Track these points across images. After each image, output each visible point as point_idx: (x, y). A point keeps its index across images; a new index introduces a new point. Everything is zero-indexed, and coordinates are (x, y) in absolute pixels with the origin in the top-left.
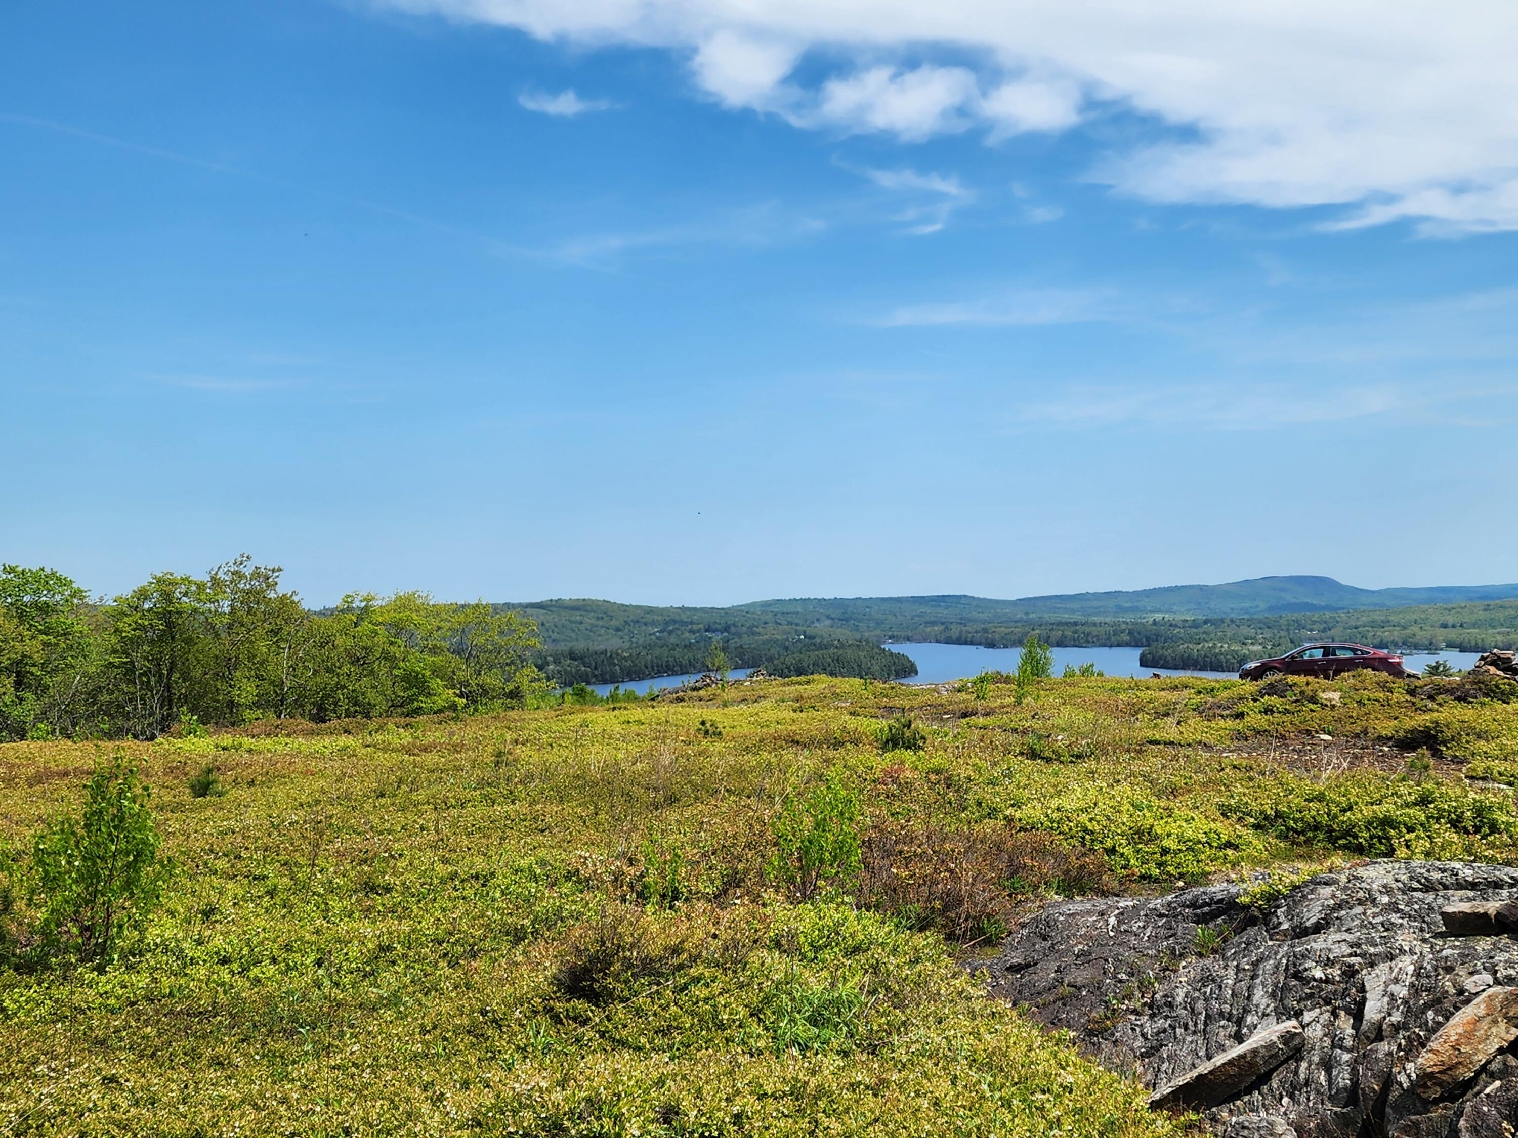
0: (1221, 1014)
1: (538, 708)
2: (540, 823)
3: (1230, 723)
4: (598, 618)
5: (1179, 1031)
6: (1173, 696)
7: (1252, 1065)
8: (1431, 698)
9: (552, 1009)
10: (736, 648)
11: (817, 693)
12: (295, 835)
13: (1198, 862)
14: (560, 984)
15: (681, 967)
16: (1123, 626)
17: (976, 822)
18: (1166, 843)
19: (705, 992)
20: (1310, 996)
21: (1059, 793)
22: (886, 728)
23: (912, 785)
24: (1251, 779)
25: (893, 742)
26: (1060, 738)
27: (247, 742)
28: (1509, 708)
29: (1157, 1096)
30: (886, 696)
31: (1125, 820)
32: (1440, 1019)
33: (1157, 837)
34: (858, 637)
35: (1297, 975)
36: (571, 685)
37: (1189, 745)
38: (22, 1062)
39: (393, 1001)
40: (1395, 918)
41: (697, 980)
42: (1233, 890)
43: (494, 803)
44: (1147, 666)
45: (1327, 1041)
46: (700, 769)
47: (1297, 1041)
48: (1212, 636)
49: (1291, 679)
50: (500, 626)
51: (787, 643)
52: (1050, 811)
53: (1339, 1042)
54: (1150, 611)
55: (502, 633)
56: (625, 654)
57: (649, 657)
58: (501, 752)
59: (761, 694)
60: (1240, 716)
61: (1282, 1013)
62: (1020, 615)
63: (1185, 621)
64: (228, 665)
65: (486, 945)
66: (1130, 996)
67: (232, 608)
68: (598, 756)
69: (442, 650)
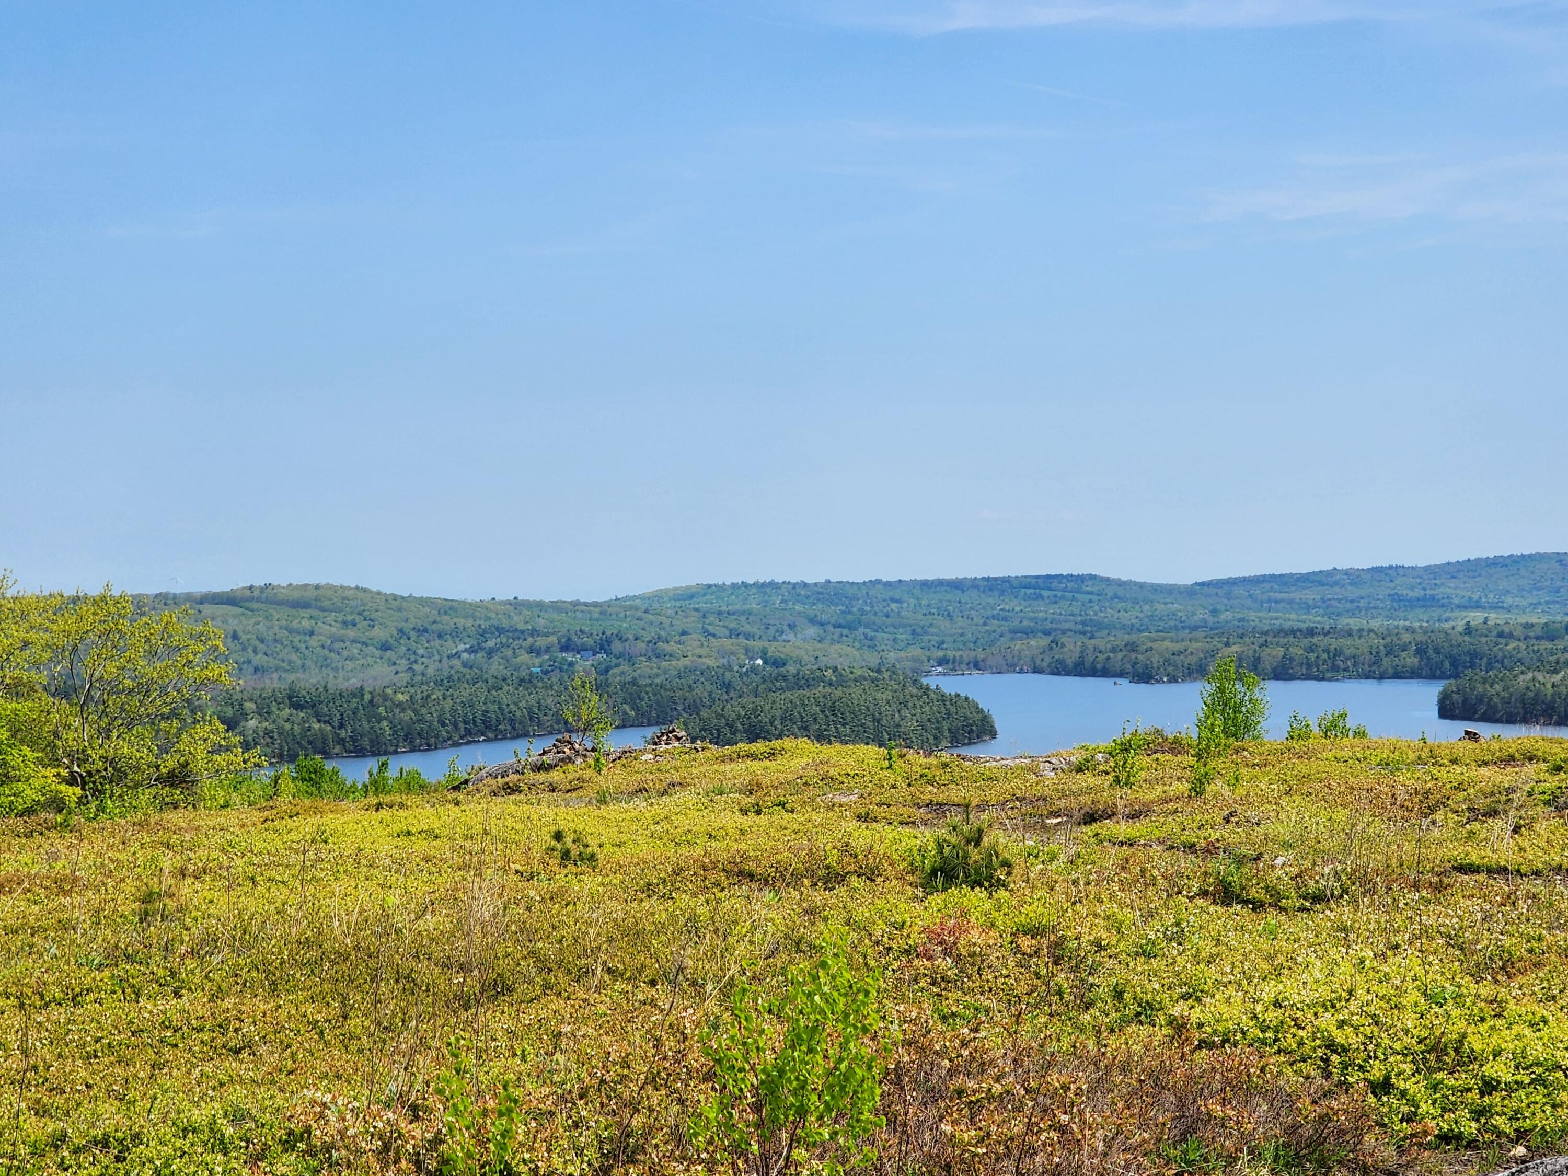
1: (225, 806)
2: (231, 1034)
4: (345, 623)
6: (1505, 777)
10: (623, 685)
11: (790, 777)
13: (1554, 1106)
16: (1407, 637)
17: (1112, 1030)
18: (1489, 1070)
21: (1277, 972)
22: (932, 846)
23: (983, 957)
25: (945, 873)
26: (1279, 861)
30: (931, 782)
31: (1410, 1025)
33: (1473, 1058)
34: (874, 660)
36: (292, 758)
37: (1537, 873)
43: (138, 995)
44: (1453, 717)
46: (554, 928)
50: (148, 640)
51: (728, 675)
52: (1259, 1008)
54: (1458, 607)
55: (152, 654)
56: (401, 697)
57: (448, 704)
58: (151, 894)
59: (676, 778)
62: (1200, 615)
63: (1528, 626)
68: (346, 902)
69: (32, 688)
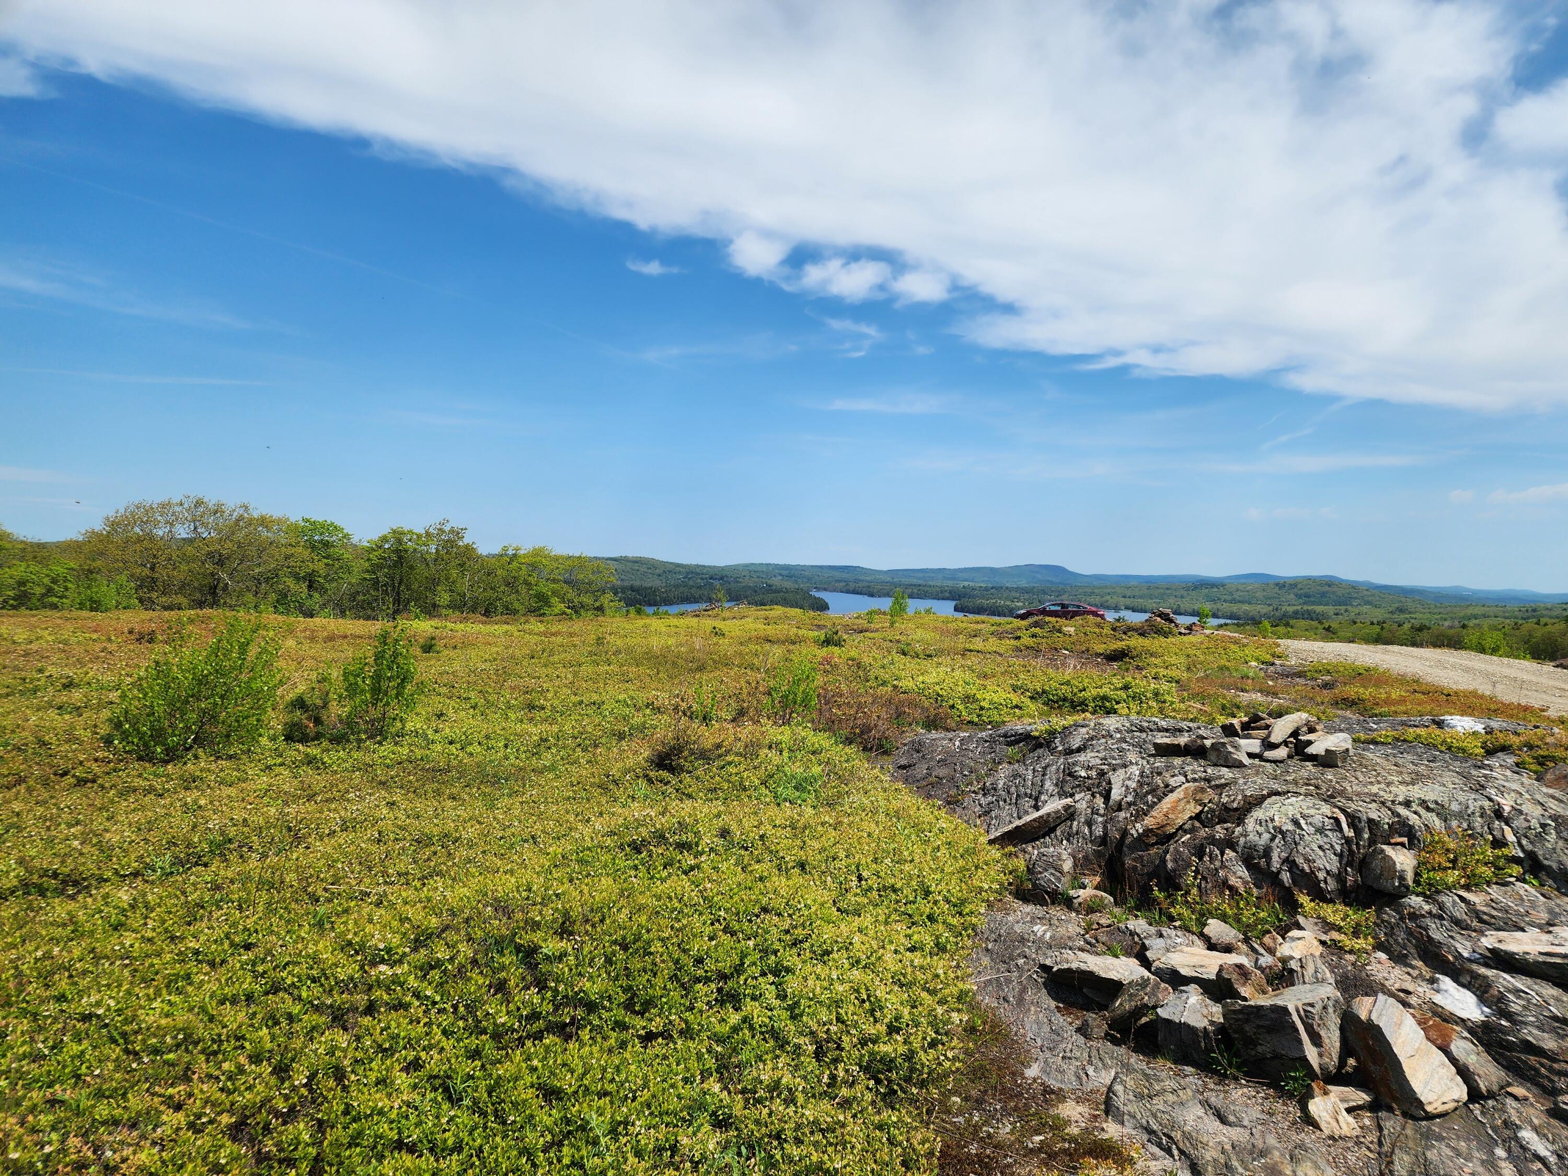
0: (1026, 794)
1: (612, 617)
2: (626, 677)
3: (1013, 642)
4: (648, 568)
5: (1001, 803)
6: (977, 627)
7: (1046, 822)
8: (1125, 633)
9: (647, 776)
10: (728, 589)
11: (776, 616)
12: (485, 677)
13: (1000, 715)
14: (652, 761)
15: (720, 756)
16: (946, 588)
17: (876, 688)
18: (982, 704)
19: (735, 771)
20: (1079, 786)
21: (922, 674)
23: (838, 666)
24: (1029, 671)
25: (827, 642)
26: (917, 646)
27: (450, 625)
28: (1168, 640)
29: (992, 837)
30: (818, 619)
31: (960, 690)
32: (1155, 800)
33: (977, 700)
34: (797, 586)
35: (1070, 774)
36: (632, 605)
37: (990, 653)
38: (339, 791)
39: (552, 768)
40: (1124, 746)
41: (730, 763)
42: (1029, 728)
45: (1089, 811)
46: (716, 652)
47: (1072, 810)
48: (995, 596)
49: (1047, 619)
50: (592, 569)
51: (757, 588)
52: (918, 683)
53: (1095, 812)
54: (962, 580)
55: (593, 573)
56: (663, 590)
57: (677, 592)
59: (745, 614)
60: (1018, 638)
61: (1063, 794)
62: (889, 579)
63: (981, 587)
64: (434, 582)
65: (603, 740)
66: (971, 784)
67: (437, 550)
68: (656, 643)
69: (558, 581)
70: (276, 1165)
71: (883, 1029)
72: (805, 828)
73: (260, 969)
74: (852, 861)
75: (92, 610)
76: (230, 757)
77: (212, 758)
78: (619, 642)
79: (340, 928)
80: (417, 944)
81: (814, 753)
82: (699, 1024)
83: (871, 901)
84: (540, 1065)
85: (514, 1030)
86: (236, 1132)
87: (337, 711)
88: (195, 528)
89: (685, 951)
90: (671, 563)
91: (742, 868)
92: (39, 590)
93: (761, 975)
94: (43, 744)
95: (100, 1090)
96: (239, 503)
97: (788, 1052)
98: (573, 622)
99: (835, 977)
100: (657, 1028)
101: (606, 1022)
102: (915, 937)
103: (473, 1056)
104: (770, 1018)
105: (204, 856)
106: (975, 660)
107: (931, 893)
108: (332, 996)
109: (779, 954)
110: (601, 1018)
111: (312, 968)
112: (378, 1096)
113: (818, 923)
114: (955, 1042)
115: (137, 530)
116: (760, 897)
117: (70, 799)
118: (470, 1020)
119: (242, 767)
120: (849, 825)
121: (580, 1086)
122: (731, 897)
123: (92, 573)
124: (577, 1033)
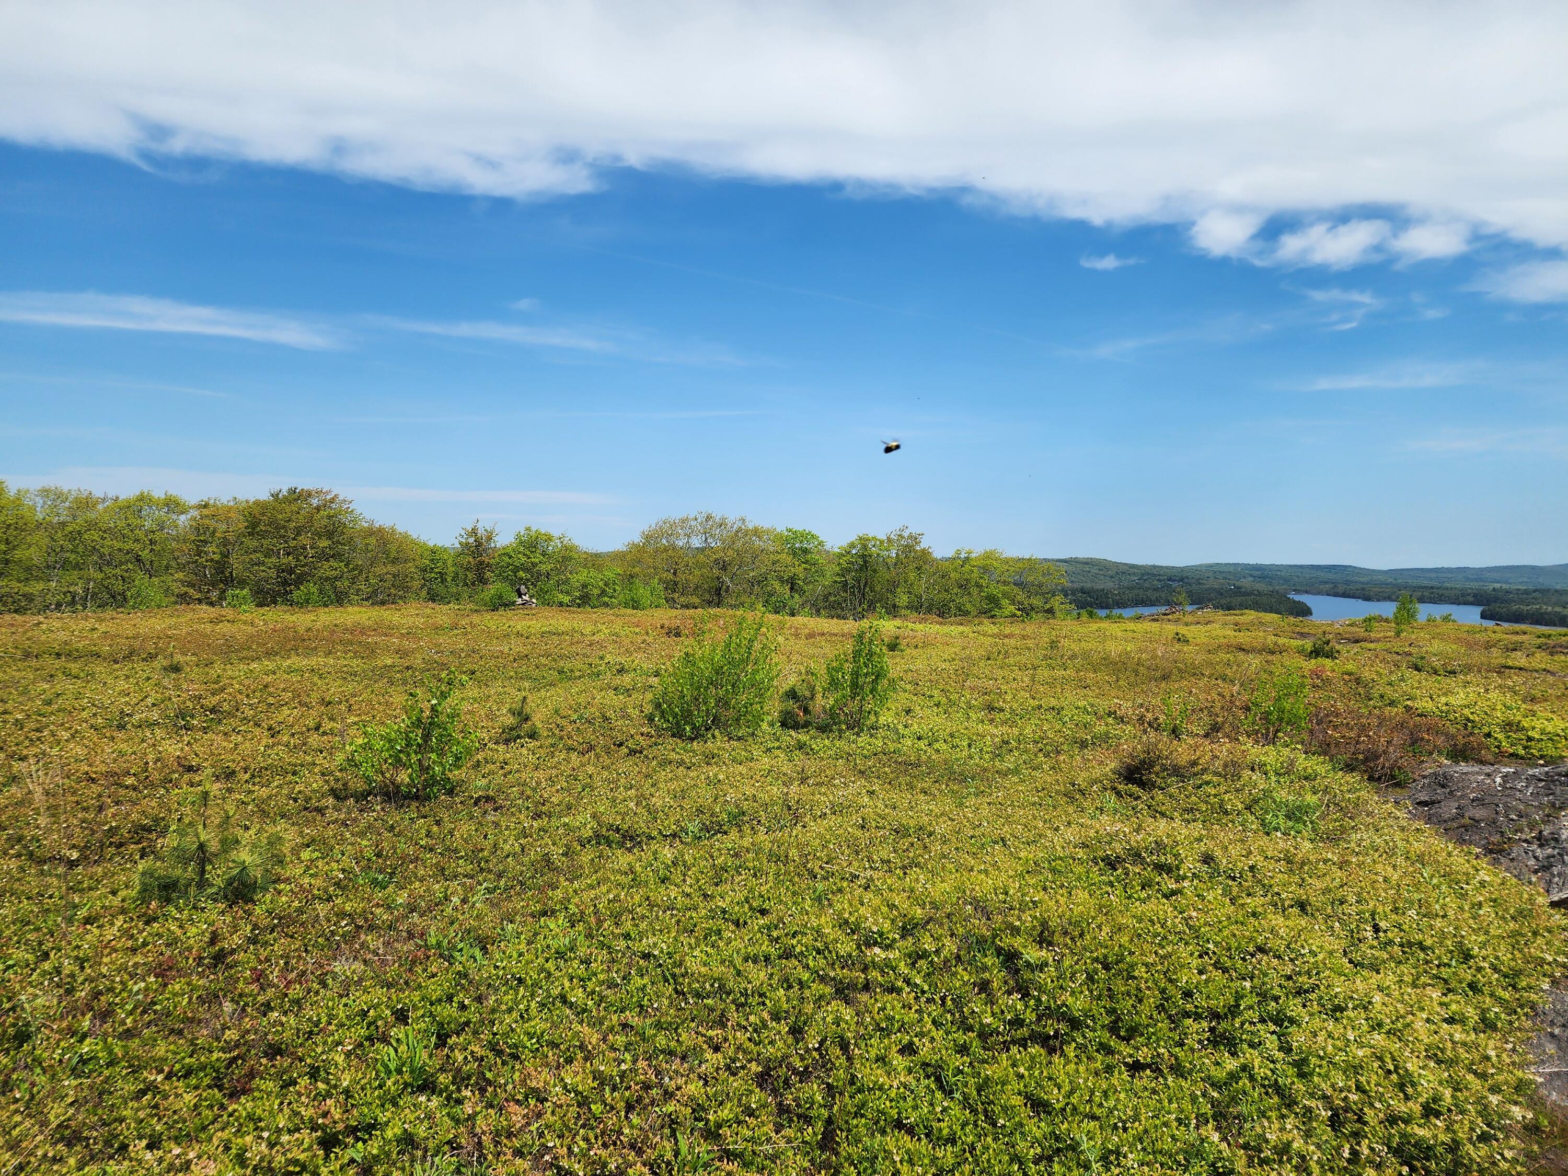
1: (1064, 620)
2: (1084, 683)
4: (1100, 570)
6: (1517, 639)
9: (1115, 788)
10: (1189, 592)
11: (1249, 621)
12: (946, 676)
13: (1556, 748)
14: (1120, 774)
15: (1195, 774)
16: (1470, 591)
18: (1530, 734)
19: (1213, 791)
21: (1444, 694)
23: (1331, 681)
25: (1316, 653)
26: (1434, 659)
27: (910, 625)
29: (1556, 899)
30: (1298, 626)
31: (1499, 716)
33: (1523, 729)
34: (1271, 589)
36: (1084, 608)
37: (1538, 671)
38: (827, 777)
39: (1016, 771)
41: (1207, 783)
43: (1054, 669)
44: (1486, 619)
46: (1181, 661)
48: (1540, 601)
50: (1042, 571)
51: (1223, 590)
52: (1440, 705)
54: (1491, 582)
55: (1044, 574)
56: (1116, 592)
57: (1131, 594)
59: (1211, 619)
63: (1518, 590)
64: (893, 586)
65: (1065, 747)
66: (1522, 831)
67: (897, 554)
68: (1113, 649)
69: (1009, 583)
70: (795, 1119)
71: (1417, 1108)
72: (1303, 864)
73: (775, 934)
74: (1365, 907)
75: (634, 608)
76: (739, 739)
77: (726, 739)
78: (1073, 646)
79: (838, 907)
80: (905, 932)
81: (1306, 778)
82: (1190, 1063)
83: (1392, 957)
84: (1026, 1073)
85: (998, 1033)
86: (762, 1079)
87: (822, 702)
88: (706, 539)
89: (1171, 981)
90: (1126, 564)
91: (1231, 900)
92: (596, 592)
93: (1260, 1022)
94: (606, 719)
95: (659, 1021)
96: (738, 517)
97: (1296, 1114)
98: (1024, 625)
99: (1352, 1038)
100: (1145, 1058)
101: (1090, 1041)
102: (1454, 1007)
103: (961, 1051)
104: (1273, 1072)
105: (724, 825)
106: (1520, 680)
107: (1472, 957)
108: (835, 970)
109: (1281, 1001)
110: (1085, 1038)
111: (816, 940)
112: (879, 1072)
113: (1327, 973)
114: (1513, 1142)
115: (664, 541)
116: (1255, 934)
117: (625, 766)
118: (957, 1015)
119: (748, 748)
120: (1359, 865)
121: (1067, 1104)
122: (1220, 930)
123: (632, 577)
124: (1061, 1048)
